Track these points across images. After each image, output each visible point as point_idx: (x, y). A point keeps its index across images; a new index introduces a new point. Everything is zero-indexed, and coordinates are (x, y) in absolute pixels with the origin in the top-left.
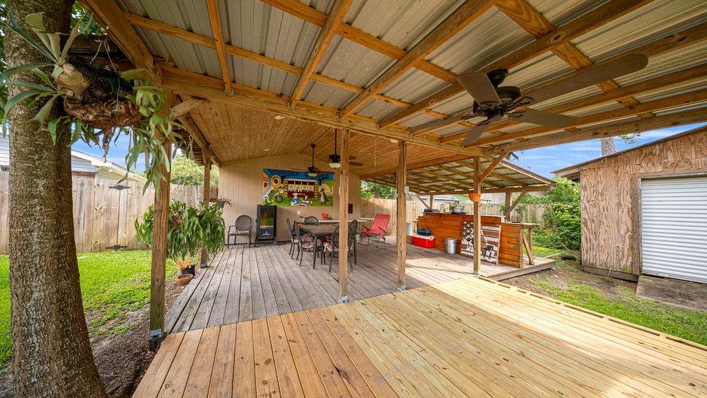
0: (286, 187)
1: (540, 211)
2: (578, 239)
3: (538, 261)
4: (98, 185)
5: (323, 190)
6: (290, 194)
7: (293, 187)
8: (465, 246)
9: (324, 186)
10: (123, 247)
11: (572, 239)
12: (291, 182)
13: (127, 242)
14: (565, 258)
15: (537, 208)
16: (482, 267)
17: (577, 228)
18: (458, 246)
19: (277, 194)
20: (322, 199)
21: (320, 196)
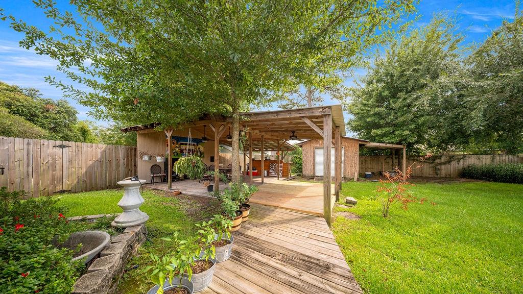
0: (179, 147)
1: (290, 159)
2: (302, 168)
3: (292, 176)
4: (44, 145)
5: (199, 149)
6: (182, 151)
7: (183, 147)
8: (271, 173)
9: (200, 146)
10: (67, 191)
11: (300, 169)
12: (182, 144)
13: (70, 187)
14: (298, 175)
15: (289, 158)
16: (280, 179)
17: (301, 164)
18: (268, 172)
19: (174, 151)
20: (199, 154)
21: (197, 152)
